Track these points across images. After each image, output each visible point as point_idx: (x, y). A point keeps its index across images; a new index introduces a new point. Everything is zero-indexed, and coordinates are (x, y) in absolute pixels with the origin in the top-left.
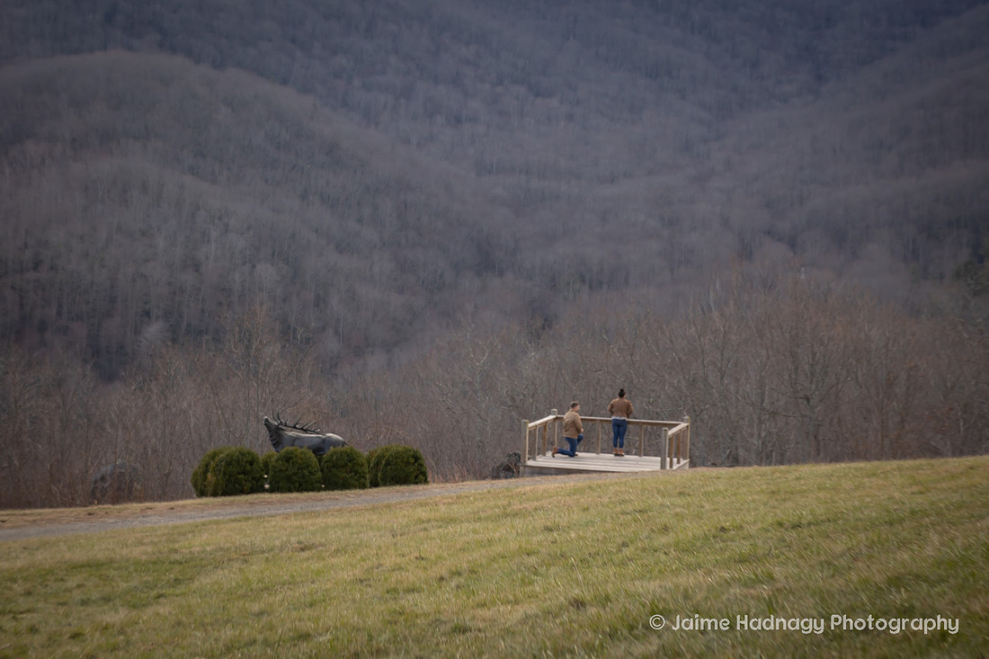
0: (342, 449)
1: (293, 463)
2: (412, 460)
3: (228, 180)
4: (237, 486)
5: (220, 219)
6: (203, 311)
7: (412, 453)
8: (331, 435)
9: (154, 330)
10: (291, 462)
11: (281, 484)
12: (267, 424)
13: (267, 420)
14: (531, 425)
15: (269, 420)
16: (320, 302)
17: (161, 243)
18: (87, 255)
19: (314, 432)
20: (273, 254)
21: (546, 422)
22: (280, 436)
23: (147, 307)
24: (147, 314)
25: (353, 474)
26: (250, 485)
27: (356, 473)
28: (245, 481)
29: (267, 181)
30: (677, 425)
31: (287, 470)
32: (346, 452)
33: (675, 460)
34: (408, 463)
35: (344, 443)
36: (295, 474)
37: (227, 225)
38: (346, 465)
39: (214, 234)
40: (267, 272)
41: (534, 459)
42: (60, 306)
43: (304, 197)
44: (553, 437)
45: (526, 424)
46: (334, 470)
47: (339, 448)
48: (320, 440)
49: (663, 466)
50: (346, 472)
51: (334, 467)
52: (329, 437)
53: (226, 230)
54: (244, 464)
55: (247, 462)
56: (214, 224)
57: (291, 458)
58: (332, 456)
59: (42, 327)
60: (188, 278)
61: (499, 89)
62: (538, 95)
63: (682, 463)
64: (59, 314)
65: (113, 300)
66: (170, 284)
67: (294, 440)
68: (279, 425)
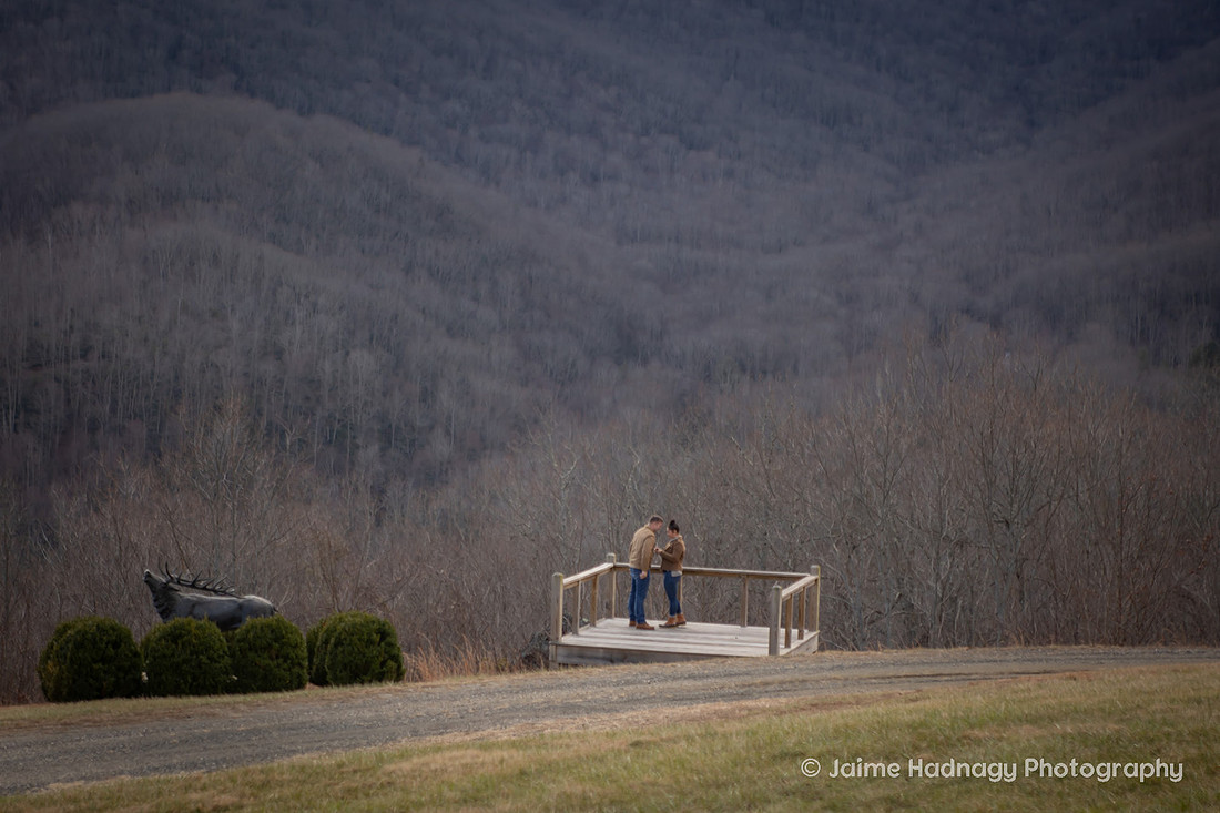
0: (264, 621)
1: (183, 644)
2: (376, 638)
3: (317, 249)
4: (91, 680)
5: (307, 297)
7: (376, 626)
8: (252, 597)
10: (179, 642)
11: (164, 677)
12: (149, 580)
13: (148, 575)
14: (566, 580)
15: (152, 574)
16: (427, 396)
17: (235, 326)
18: (146, 340)
19: (225, 594)
20: (371, 339)
21: (596, 575)
22: (170, 599)
25: (281, 660)
26: (113, 679)
27: (286, 658)
28: (105, 672)
29: (363, 251)
30: (799, 578)
31: (173, 655)
32: (269, 626)
33: (795, 632)
34: (370, 642)
35: (272, 611)
36: (184, 661)
37: (315, 305)
38: (269, 647)
39: (299, 315)
40: (363, 361)
41: (576, 633)
42: (115, 401)
43: (408, 270)
44: (610, 596)
45: (558, 579)
46: (251, 655)
47: (261, 620)
48: (235, 606)
49: (773, 649)
50: (272, 659)
51: (250, 649)
52: (250, 601)
53: (315, 309)
54: (104, 645)
55: (108, 642)
56: (299, 302)
57: (180, 636)
58: (248, 631)
59: (93, 427)
60: (269, 368)
61: (644, 140)
62: (691, 147)
63: (806, 638)
64: (113, 410)
65: (177, 394)
66: (246, 374)
67: (194, 606)
68: (168, 582)
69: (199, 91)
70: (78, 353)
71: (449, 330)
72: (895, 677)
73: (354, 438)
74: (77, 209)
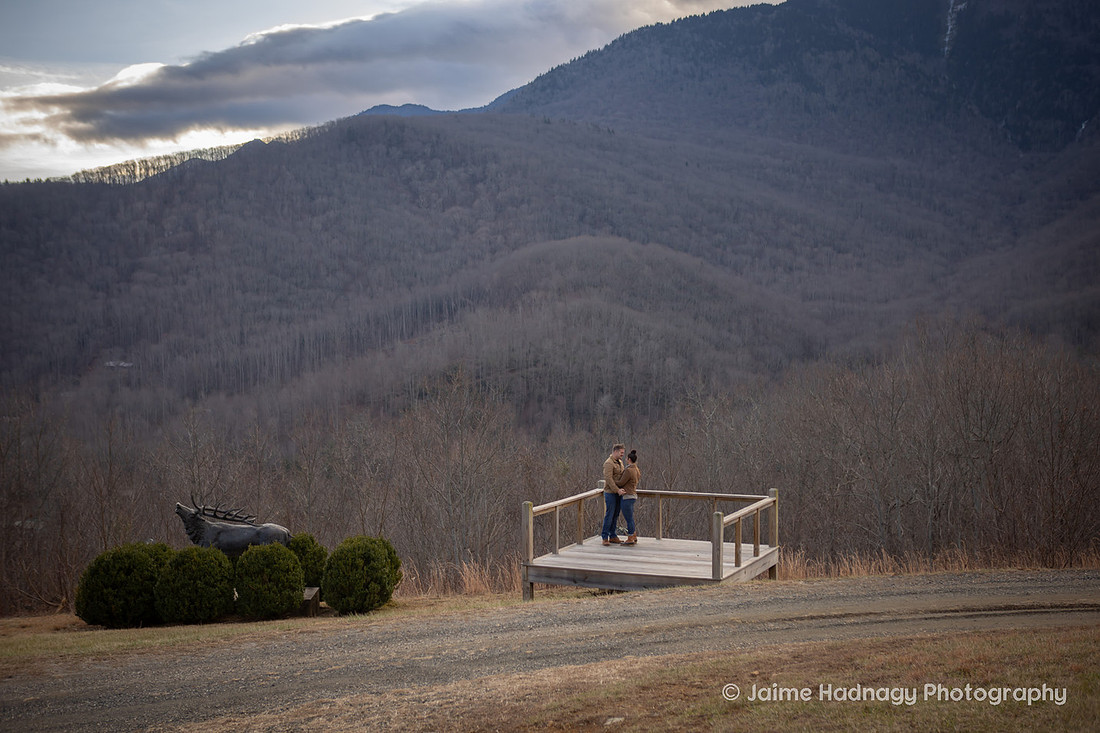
1: (184, 571)
3: (650, 309)
5: (644, 332)
6: (634, 387)
7: (361, 551)
8: (271, 525)
9: (605, 400)
10: (182, 568)
14: (535, 508)
15: (182, 506)
17: (609, 347)
18: (565, 356)
19: (244, 522)
20: (677, 352)
22: (199, 528)
23: (601, 386)
24: (602, 390)
25: (272, 584)
29: (673, 309)
30: (754, 500)
32: (263, 553)
34: (354, 566)
36: (183, 586)
37: (649, 336)
38: (261, 572)
39: (641, 341)
40: (673, 363)
41: (555, 552)
42: (550, 387)
43: (696, 317)
45: (527, 506)
46: (247, 579)
48: (253, 533)
49: (716, 571)
50: (263, 583)
51: (246, 574)
53: (648, 338)
54: (116, 572)
55: (121, 569)
56: (641, 335)
59: (540, 400)
60: (625, 368)
61: (816, 250)
62: (839, 252)
63: (761, 556)
64: (550, 391)
65: (581, 382)
66: (614, 372)
67: (219, 533)
68: (197, 513)
69: (594, 235)
70: (532, 363)
71: (716, 346)
72: (797, 619)
74: (534, 294)
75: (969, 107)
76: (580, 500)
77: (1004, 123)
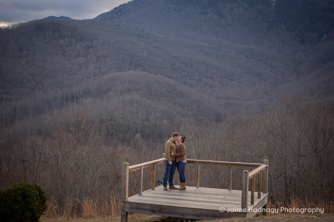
3: (157, 100)
6: (150, 131)
9: (138, 135)
14: (130, 167)
17: (140, 115)
18: (123, 118)
20: (167, 118)
23: (137, 130)
24: (137, 131)
29: (166, 101)
30: (258, 166)
37: (156, 111)
39: (153, 113)
40: (165, 122)
41: (140, 194)
42: (116, 130)
43: (175, 104)
45: (125, 165)
53: (156, 112)
56: (153, 110)
59: (112, 135)
60: (147, 123)
61: (222, 80)
62: (231, 81)
63: (262, 198)
64: (116, 131)
65: (129, 128)
66: (142, 124)
69: (135, 70)
70: (109, 120)
73: (163, 137)
74: (111, 93)
75: (282, 27)
76: (154, 164)
77: (295, 34)
